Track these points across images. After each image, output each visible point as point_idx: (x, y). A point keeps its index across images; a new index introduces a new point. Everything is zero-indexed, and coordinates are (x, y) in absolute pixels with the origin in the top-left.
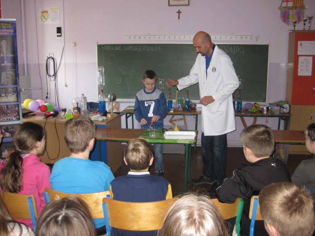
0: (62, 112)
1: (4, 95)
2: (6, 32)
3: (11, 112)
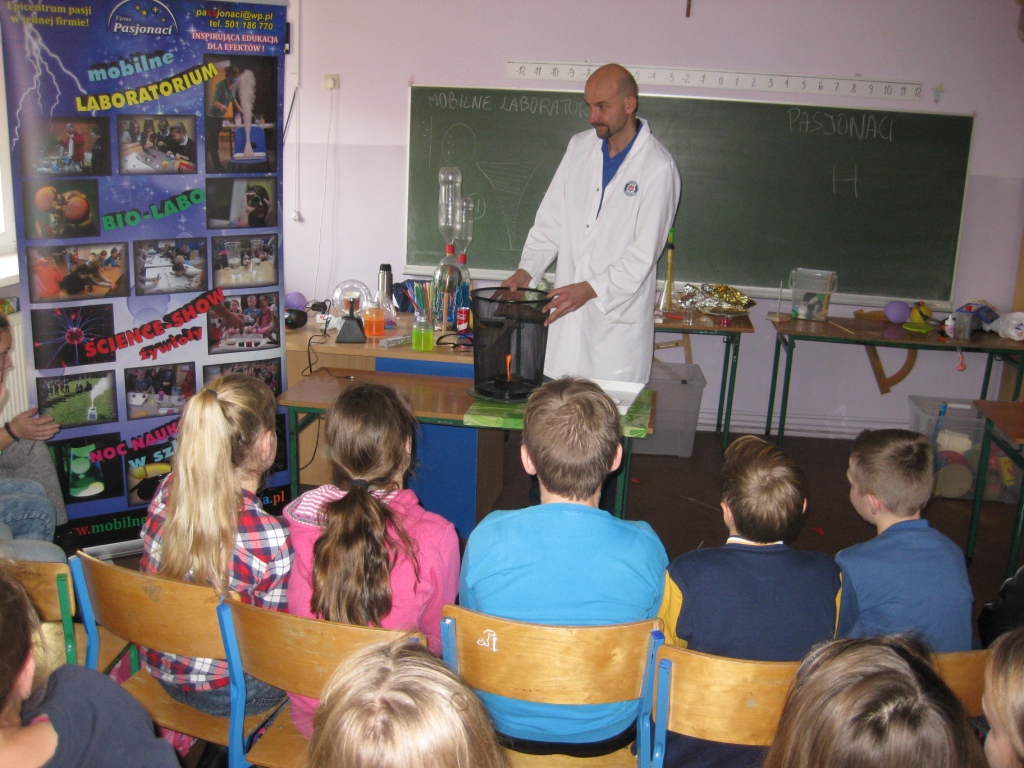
0: (311, 311)
1: (237, 261)
2: (256, 43)
3: (255, 319)
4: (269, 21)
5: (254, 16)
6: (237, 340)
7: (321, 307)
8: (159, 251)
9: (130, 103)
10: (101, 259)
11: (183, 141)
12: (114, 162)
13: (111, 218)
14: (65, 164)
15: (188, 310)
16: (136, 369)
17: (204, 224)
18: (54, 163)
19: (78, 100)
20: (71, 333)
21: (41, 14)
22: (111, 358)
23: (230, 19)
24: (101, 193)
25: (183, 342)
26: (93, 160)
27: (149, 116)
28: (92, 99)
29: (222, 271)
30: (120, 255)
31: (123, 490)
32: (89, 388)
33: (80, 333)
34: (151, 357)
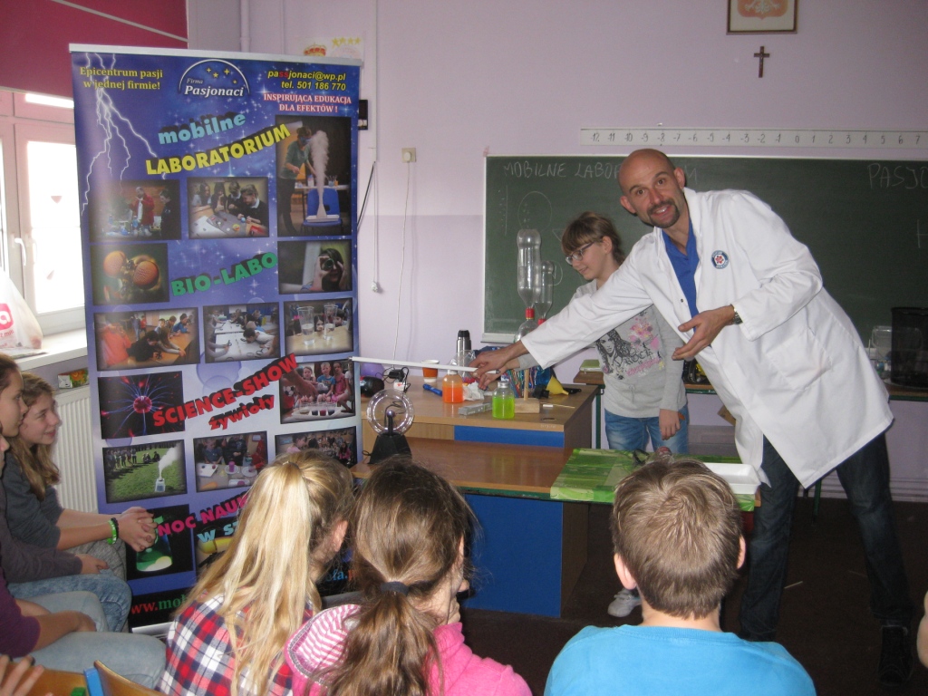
0: (389, 379)
2: (329, 104)
3: (329, 387)
4: (341, 82)
5: (327, 77)
6: (310, 408)
7: (398, 375)
8: (229, 316)
9: (201, 166)
10: (170, 325)
11: (255, 203)
12: (184, 225)
13: (181, 283)
14: (134, 228)
15: (259, 378)
16: (206, 439)
17: (277, 289)
18: (123, 227)
19: (148, 163)
20: (139, 401)
21: (112, 79)
22: (180, 427)
23: (302, 80)
24: (170, 258)
25: (255, 411)
26: (163, 224)
27: (221, 178)
28: (162, 162)
29: (294, 337)
30: (189, 321)
31: (191, 564)
32: (157, 458)
33: (148, 401)
34: (222, 426)
